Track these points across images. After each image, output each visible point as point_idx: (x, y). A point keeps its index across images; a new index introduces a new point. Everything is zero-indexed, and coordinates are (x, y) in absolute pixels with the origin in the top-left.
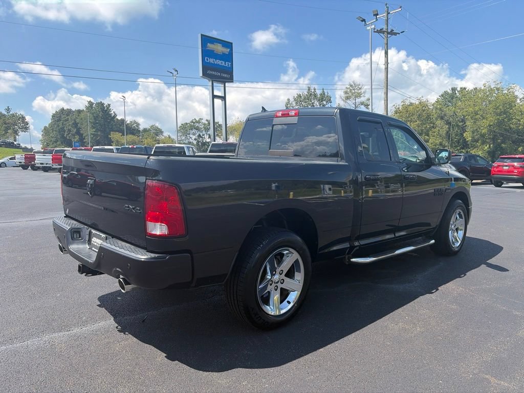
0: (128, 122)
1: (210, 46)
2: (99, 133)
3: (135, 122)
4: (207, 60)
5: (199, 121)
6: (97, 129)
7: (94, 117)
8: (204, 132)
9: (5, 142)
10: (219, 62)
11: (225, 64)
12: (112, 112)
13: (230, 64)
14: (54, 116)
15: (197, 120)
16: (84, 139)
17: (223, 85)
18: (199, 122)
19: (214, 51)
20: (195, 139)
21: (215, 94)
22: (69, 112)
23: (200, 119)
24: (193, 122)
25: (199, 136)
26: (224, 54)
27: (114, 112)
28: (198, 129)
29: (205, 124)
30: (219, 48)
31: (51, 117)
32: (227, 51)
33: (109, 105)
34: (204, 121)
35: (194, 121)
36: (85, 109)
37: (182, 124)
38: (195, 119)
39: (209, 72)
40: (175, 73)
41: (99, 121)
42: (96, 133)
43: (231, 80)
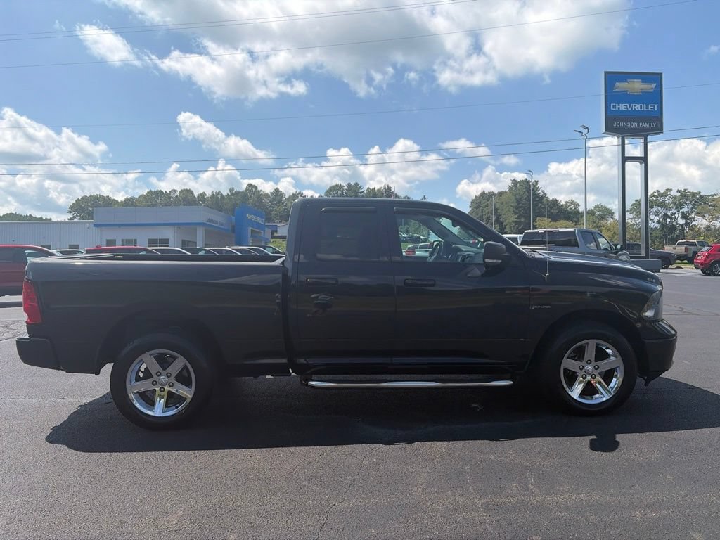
0: (563, 203)
1: (620, 86)
2: (523, 220)
3: (573, 202)
4: (614, 107)
5: (664, 193)
6: (520, 215)
7: (516, 199)
8: (674, 210)
9: (412, 237)
10: (636, 107)
11: (647, 108)
12: (540, 191)
13: (656, 106)
14: (473, 202)
15: (662, 192)
16: (505, 228)
17: (642, 141)
18: (665, 195)
19: (627, 91)
20: (658, 222)
21: (626, 155)
22: (491, 194)
23: (667, 190)
24: (654, 196)
25: (666, 216)
26: (645, 93)
27: (543, 191)
28: (663, 205)
29: (675, 197)
30: (637, 86)
31: (470, 204)
32: (650, 87)
33: (537, 182)
34: (674, 193)
35: (656, 194)
36: (507, 190)
37: (636, 201)
38: (658, 191)
39: (616, 124)
40: (585, 131)
41: (523, 204)
42: (518, 220)
43: (658, 129)
